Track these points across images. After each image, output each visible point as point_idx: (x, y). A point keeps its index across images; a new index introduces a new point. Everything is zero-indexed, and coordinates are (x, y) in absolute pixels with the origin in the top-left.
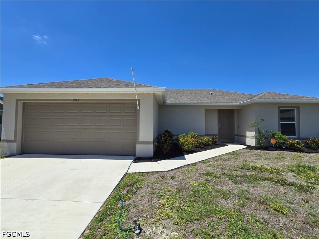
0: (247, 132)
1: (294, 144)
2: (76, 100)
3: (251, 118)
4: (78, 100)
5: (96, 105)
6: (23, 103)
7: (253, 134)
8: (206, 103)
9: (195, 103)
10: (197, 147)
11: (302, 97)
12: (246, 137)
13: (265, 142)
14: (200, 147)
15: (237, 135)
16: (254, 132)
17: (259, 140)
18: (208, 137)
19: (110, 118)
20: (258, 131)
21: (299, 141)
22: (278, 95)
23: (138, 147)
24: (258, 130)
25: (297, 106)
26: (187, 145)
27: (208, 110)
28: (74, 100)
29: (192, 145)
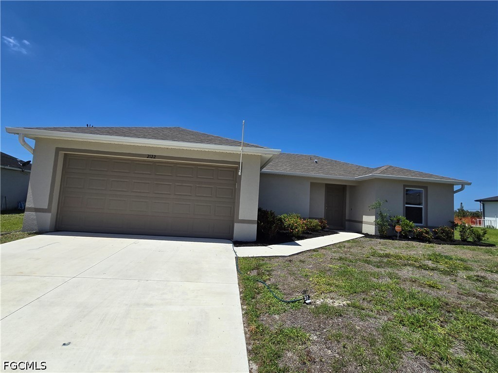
0: (364, 216)
1: (422, 232)
2: (151, 156)
3: (371, 199)
4: (155, 157)
5: (178, 166)
6: (65, 154)
7: (372, 219)
8: (313, 174)
9: (298, 172)
10: (303, 232)
11: (431, 176)
12: (361, 222)
13: (389, 228)
14: (308, 233)
15: (349, 221)
16: (375, 216)
17: (382, 227)
18: (317, 221)
19: (197, 185)
20: (380, 215)
21: (428, 230)
22: (402, 171)
23: (237, 226)
24: (381, 213)
25: (425, 185)
26: (296, 228)
27: (315, 184)
28: (149, 156)
29: (302, 228)
